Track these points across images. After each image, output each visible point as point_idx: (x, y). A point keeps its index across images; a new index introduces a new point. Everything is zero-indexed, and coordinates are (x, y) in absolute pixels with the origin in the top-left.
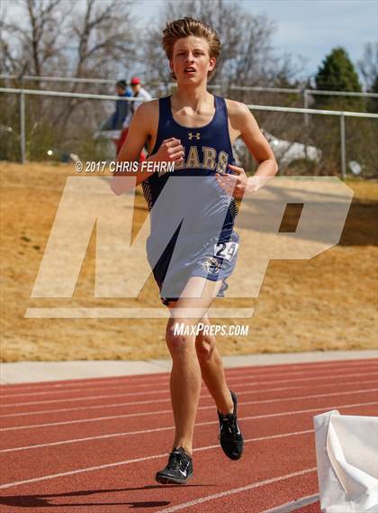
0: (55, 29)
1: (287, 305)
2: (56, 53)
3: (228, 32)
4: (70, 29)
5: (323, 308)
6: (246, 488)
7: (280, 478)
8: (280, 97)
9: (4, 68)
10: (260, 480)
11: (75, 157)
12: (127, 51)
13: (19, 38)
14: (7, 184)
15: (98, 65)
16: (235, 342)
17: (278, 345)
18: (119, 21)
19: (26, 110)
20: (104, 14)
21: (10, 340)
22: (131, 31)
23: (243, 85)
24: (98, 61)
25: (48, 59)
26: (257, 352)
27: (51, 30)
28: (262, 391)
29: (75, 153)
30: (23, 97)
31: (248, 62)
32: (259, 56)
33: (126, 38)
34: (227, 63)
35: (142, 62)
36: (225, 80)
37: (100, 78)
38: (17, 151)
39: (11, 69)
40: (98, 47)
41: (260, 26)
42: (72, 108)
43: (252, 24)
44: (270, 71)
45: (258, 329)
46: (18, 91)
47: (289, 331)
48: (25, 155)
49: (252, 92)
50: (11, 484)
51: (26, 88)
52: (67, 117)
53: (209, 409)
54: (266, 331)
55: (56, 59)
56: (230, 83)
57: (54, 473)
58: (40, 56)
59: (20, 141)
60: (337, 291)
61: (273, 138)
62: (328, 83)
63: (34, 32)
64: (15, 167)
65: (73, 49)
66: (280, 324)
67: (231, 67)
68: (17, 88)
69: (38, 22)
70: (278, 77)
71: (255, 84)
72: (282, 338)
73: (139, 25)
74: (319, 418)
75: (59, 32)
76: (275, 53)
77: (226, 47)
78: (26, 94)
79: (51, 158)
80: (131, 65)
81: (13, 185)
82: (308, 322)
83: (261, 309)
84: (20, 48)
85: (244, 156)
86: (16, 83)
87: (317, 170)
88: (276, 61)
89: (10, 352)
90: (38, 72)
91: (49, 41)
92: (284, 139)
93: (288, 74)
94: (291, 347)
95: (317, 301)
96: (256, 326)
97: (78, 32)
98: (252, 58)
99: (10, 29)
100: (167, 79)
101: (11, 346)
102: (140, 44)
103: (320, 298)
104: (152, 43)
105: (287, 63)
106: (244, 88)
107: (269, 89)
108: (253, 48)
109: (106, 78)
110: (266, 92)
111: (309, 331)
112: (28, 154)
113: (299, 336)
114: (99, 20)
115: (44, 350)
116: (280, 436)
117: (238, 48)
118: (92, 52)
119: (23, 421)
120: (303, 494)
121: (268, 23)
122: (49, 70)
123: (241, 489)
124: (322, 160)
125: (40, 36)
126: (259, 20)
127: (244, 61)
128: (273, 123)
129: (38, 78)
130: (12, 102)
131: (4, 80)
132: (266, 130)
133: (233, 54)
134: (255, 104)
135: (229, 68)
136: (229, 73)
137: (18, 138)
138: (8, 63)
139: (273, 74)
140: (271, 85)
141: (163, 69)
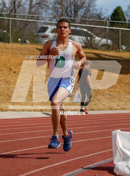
1: (100, 94)
2: (22, 6)
5: (113, 95)
6: (87, 156)
7: (99, 153)
8: (98, 22)
9: (3, 10)
10: (92, 153)
11: (28, 42)
12: (46, 6)
14: (5, 50)
15: (36, 10)
17: (97, 108)
19: (11, 25)
21: (5, 104)
23: (86, 18)
24: (36, 9)
25: (19, 8)
28: (91, 123)
29: (28, 40)
30: (10, 21)
31: (88, 10)
32: (92, 8)
34: (80, 11)
35: (51, 10)
36: (80, 16)
37: (36, 14)
38: (8, 39)
39: (6, 11)
40: (36, 4)
42: (26, 25)
44: (95, 14)
46: (9, 18)
47: (101, 103)
48: (11, 40)
49: (89, 20)
50: (7, 153)
51: (11, 17)
52: (25, 28)
55: (21, 8)
56: (81, 17)
57: (21, 149)
58: (16, 7)
59: (9, 35)
60: (117, 89)
61: (96, 36)
62: (115, 18)
64: (7, 45)
65: (28, 4)
66: (97, 100)
68: (8, 17)
70: (98, 16)
71: (90, 18)
72: (98, 105)
74: (113, 132)
76: (97, 8)
77: (80, 5)
78: (12, 20)
79: (19, 42)
80: (47, 11)
81: (6, 51)
82: (107, 100)
84: (9, 4)
85: (86, 42)
86: (9, 16)
87: (111, 48)
88: (97, 10)
89: (5, 108)
90: (15, 12)
91: (19, 1)
92: (100, 37)
93: (101, 15)
94: (101, 108)
95: (110, 93)
98: (89, 9)
100: (60, 16)
101: (5, 106)
102: (50, 3)
103: (111, 92)
104: (55, 3)
105: (101, 11)
106: (87, 19)
108: (90, 6)
109: (38, 15)
110: (94, 21)
111: (107, 103)
112: (12, 40)
113: (104, 105)
116: (98, 138)
117: (84, 5)
118: (34, 6)
119: (10, 131)
120: (107, 158)
122: (19, 12)
123: (86, 156)
124: (113, 45)
127: (86, 10)
128: (96, 31)
129: (15, 14)
130: (6, 22)
131: (3, 14)
132: (94, 34)
133: (82, 7)
134: (90, 25)
135: (81, 12)
136: (81, 14)
137: (8, 35)
138: (5, 9)
139: (96, 15)
140: (95, 18)
141: (58, 12)
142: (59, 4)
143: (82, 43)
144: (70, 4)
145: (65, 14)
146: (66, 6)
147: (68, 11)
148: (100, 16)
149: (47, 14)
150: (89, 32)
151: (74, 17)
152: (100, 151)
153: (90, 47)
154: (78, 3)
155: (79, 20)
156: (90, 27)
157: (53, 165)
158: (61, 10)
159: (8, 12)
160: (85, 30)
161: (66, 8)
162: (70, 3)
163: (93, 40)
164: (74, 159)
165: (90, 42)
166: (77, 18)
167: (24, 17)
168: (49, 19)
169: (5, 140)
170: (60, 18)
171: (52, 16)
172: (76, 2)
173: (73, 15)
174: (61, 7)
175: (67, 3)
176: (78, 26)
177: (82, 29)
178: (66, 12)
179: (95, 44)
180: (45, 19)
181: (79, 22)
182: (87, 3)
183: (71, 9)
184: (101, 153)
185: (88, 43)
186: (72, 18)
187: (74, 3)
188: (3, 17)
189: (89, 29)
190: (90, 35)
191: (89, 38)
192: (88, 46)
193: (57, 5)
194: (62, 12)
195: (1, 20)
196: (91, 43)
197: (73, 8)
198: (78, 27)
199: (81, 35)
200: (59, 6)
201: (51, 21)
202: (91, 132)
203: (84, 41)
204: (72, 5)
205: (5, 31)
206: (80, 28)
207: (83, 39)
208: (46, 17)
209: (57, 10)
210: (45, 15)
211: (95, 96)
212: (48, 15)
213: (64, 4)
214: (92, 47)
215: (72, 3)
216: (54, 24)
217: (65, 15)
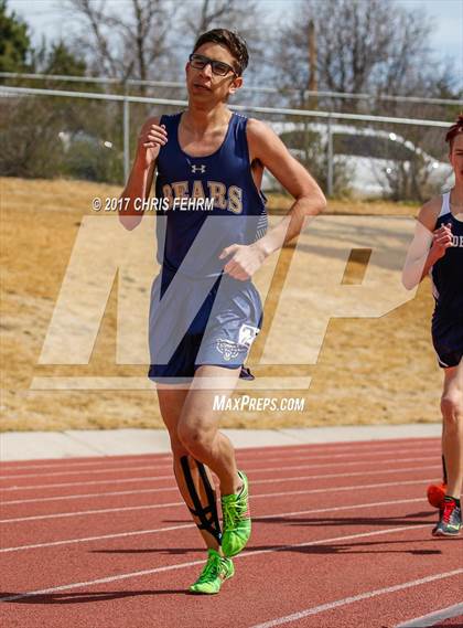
0: (165, 23)
2: (166, 52)
3: (378, 29)
4: (184, 23)
6: (404, 586)
7: (445, 575)
8: (440, 109)
9: (101, 69)
10: (421, 576)
13: (121, 34)
16: (385, 409)
18: (243, 14)
19: (131, 121)
20: (224, 6)
21: (109, 402)
22: (259, 27)
23: (395, 95)
25: (157, 60)
26: (412, 421)
27: (160, 23)
28: (419, 468)
30: (126, 106)
31: (402, 66)
33: (252, 35)
34: (376, 68)
35: (271, 65)
36: (373, 88)
38: (118, 171)
39: (111, 72)
41: (417, 22)
43: (408, 21)
44: (429, 79)
45: (413, 393)
46: (120, 98)
49: (406, 103)
50: (116, 578)
51: (130, 95)
53: (355, 490)
54: (422, 396)
55: (165, 60)
56: (379, 92)
57: (168, 565)
58: (147, 57)
59: (123, 158)
61: (432, 159)
63: (140, 27)
64: (116, 191)
65: (186, 47)
67: (381, 72)
68: (118, 94)
69: (145, 15)
70: (439, 85)
71: (409, 94)
73: (268, 20)
75: (170, 27)
76: (434, 56)
77: (375, 48)
78: (131, 102)
80: (257, 68)
83: (416, 368)
84: (122, 45)
85: (397, 181)
86: (119, 88)
88: (435, 66)
89: (108, 417)
90: (143, 76)
91: (157, 37)
92: (445, 162)
93: (449, 83)
96: (410, 389)
97: (192, 26)
98: (406, 63)
99: (111, 23)
100: (304, 86)
101: (110, 410)
102: (269, 42)
104: (285, 42)
105: (449, 68)
106: (398, 98)
107: (428, 100)
108: (408, 50)
110: (425, 104)
114: (219, 13)
115: (150, 415)
117: (389, 49)
119: (127, 501)
121: (427, 19)
122: (157, 74)
123: (398, 587)
125: (146, 31)
126: (415, 16)
127: (397, 65)
128: (433, 141)
129: (144, 82)
130: (111, 111)
131: (101, 83)
132: (424, 150)
133: (383, 56)
134: (411, 118)
135: (378, 73)
136: (377, 80)
137: (120, 156)
138: (107, 64)
139: (432, 82)
140: (430, 94)
141: (297, 74)
142: (298, 45)
143: (382, 184)
144: (337, 44)
145: (319, 82)
146: (323, 51)
147: (331, 69)
148: (446, 87)
149: (256, 81)
150: (409, 144)
151: (354, 92)
152: (449, 569)
153: (412, 199)
154: (368, 41)
155: (372, 101)
156: (411, 126)
157: (282, 620)
158: (306, 67)
159: (119, 75)
160: (393, 137)
161: (323, 60)
162: (340, 41)
163: (422, 171)
164: (357, 598)
165: (410, 181)
166: (366, 96)
167: (173, 92)
168: (263, 99)
169: (112, 532)
170: (302, 94)
171: (274, 90)
172: (360, 37)
173: (350, 83)
174: (307, 54)
175: (329, 42)
176: (368, 122)
177: (382, 134)
178: (326, 72)
179: (431, 186)
180: (250, 99)
181: (373, 108)
182: (399, 40)
183: (342, 64)
184: (452, 577)
185: (405, 183)
186: (347, 95)
187: (353, 40)
188: (101, 92)
189: (406, 132)
190: (411, 156)
191: (407, 165)
192: (404, 194)
193: (292, 50)
194: (309, 74)
195: (94, 104)
196: (414, 181)
197: (349, 57)
198: (366, 127)
199: (379, 156)
200: (298, 52)
201: (272, 107)
202: (417, 500)
203: (388, 177)
204: (345, 49)
205: (108, 144)
206: (375, 129)
207: (385, 170)
208: (253, 92)
209: (294, 66)
210: (251, 83)
211: (431, 372)
212: (260, 83)
213: (316, 44)
214: (420, 198)
215: (345, 41)
216: (282, 117)
217: (323, 84)
